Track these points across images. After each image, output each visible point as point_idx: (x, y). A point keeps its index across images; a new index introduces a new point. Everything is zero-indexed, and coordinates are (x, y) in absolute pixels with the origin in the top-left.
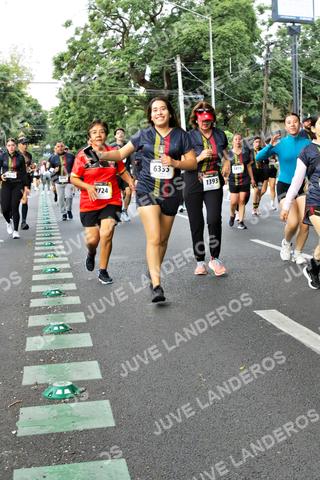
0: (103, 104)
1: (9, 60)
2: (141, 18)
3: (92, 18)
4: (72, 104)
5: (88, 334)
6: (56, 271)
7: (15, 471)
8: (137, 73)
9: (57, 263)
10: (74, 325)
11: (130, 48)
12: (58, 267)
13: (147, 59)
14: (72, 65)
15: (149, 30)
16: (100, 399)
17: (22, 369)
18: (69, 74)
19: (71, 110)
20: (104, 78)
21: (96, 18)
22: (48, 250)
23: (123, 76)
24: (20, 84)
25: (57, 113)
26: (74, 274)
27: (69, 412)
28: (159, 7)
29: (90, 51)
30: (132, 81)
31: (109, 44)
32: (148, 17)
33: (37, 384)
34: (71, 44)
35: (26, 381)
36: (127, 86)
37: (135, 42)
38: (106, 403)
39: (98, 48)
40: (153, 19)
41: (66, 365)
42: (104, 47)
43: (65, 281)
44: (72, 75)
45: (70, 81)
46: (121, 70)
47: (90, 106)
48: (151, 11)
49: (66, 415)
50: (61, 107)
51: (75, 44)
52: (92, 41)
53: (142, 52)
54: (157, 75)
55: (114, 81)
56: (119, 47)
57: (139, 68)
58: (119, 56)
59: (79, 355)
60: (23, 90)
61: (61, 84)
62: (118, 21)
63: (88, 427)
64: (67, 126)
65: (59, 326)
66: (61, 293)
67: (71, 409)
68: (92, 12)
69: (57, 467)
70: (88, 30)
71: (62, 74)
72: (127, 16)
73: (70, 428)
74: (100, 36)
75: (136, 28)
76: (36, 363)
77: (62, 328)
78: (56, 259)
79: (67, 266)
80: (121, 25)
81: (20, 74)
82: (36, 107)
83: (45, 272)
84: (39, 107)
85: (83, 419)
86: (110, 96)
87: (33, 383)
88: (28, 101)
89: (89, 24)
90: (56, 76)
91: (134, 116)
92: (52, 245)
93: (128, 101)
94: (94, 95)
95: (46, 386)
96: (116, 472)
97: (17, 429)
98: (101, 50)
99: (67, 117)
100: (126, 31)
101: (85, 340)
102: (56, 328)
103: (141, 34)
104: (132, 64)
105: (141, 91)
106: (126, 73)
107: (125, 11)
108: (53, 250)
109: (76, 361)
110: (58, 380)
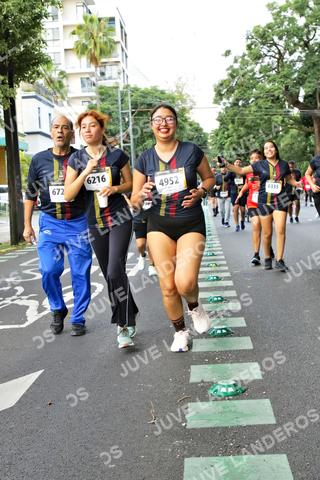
0: (259, 125)
1: (174, 89)
2: (295, 45)
3: (249, 47)
4: (230, 126)
5: (249, 338)
6: (218, 279)
7: (186, 460)
8: (291, 95)
9: (218, 272)
10: (236, 329)
11: (285, 73)
12: (220, 275)
13: (300, 82)
14: (231, 91)
15: (304, 54)
16: (261, 397)
17: (189, 368)
18: (228, 99)
19: (230, 132)
20: (260, 101)
21: (253, 46)
22: (211, 260)
23: (278, 98)
24: (184, 110)
25: (217, 135)
26: (234, 283)
27: (233, 409)
28: (312, 33)
29: (247, 77)
30: (286, 103)
31: (265, 70)
32: (302, 43)
33: (202, 381)
34: (230, 72)
35: (193, 379)
36: (282, 107)
37: (289, 67)
38: (267, 402)
39: (254, 74)
40: (306, 44)
41: (229, 365)
42: (260, 73)
43: (226, 288)
44: (231, 100)
45: (229, 105)
46: (276, 93)
47: (247, 127)
48: (305, 38)
49: (230, 411)
50: (220, 129)
51: (234, 71)
52: (249, 68)
53: (296, 75)
54: (310, 96)
55: (270, 104)
56: (274, 72)
57: (293, 90)
58: (274, 80)
59: (241, 357)
60: (187, 115)
61: (220, 108)
62: (274, 48)
63: (251, 423)
64: (226, 147)
65: (221, 329)
66: (222, 299)
67: (234, 406)
68: (249, 42)
69: (223, 458)
70: (246, 58)
71: (221, 99)
72: (282, 43)
73: (234, 423)
74: (257, 64)
75: (291, 54)
76: (201, 362)
77: (224, 331)
78: (218, 268)
79: (228, 274)
80: (276, 51)
81: (184, 101)
82: (198, 130)
83: (208, 280)
84: (201, 130)
85: (246, 415)
86: (266, 117)
87: (199, 381)
88: (191, 125)
89: (247, 52)
90: (216, 102)
91: (289, 135)
92: (213, 255)
93: (283, 121)
94: (251, 117)
95: (211, 384)
96: (278, 467)
97: (186, 421)
98: (258, 76)
99: (227, 138)
100: (281, 56)
101: (246, 343)
102: (219, 332)
103: (296, 59)
104: (287, 88)
105: (295, 112)
106: (281, 96)
107: (280, 38)
108: (214, 260)
109: (238, 362)
110: (222, 379)
